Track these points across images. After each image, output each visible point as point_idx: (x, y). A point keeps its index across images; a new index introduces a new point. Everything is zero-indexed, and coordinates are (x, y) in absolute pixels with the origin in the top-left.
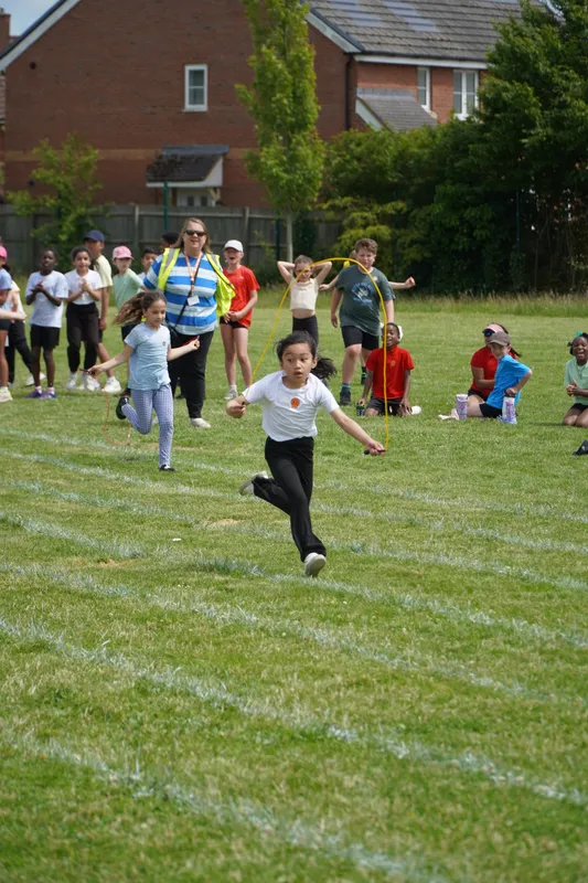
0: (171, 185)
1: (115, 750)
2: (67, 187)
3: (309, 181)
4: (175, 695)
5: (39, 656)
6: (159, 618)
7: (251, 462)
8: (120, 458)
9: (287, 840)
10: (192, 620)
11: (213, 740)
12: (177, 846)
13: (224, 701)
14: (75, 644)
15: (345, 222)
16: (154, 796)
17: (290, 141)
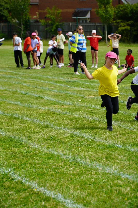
0: (78, 18)
1: (65, 151)
2: (54, 18)
3: (110, 16)
4: (79, 137)
5: (47, 129)
6: (76, 119)
7: (97, 82)
8: (67, 82)
9: (105, 171)
10: (83, 120)
11: (88, 148)
12: (79, 173)
13: (91, 138)
14: (56, 126)
15: (119, 26)
16: (74, 161)
17: (106, 7)
